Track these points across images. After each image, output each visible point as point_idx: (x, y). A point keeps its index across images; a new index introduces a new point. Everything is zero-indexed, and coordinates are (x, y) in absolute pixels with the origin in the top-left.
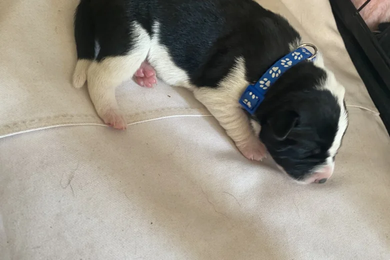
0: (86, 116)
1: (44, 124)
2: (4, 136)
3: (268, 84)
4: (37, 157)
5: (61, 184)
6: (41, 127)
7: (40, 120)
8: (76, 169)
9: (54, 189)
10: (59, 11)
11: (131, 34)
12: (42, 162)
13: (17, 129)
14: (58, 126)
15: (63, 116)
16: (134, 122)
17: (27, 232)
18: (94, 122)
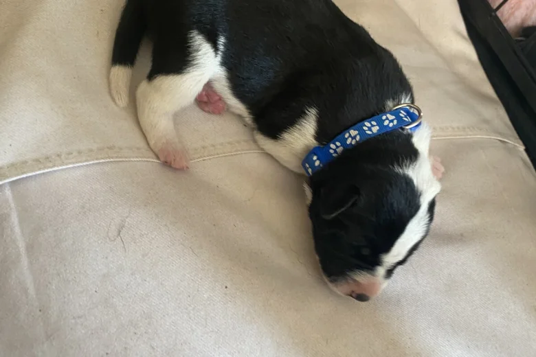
0: (138, 149)
1: (84, 159)
2: (34, 174)
3: (340, 150)
4: (76, 201)
5: (108, 236)
6: (81, 162)
7: (80, 152)
8: (127, 217)
9: (100, 242)
10: (102, 10)
11: (189, 47)
12: (83, 207)
13: (51, 165)
14: (103, 161)
15: (108, 148)
16: (199, 158)
17: (65, 298)
18: (149, 157)
